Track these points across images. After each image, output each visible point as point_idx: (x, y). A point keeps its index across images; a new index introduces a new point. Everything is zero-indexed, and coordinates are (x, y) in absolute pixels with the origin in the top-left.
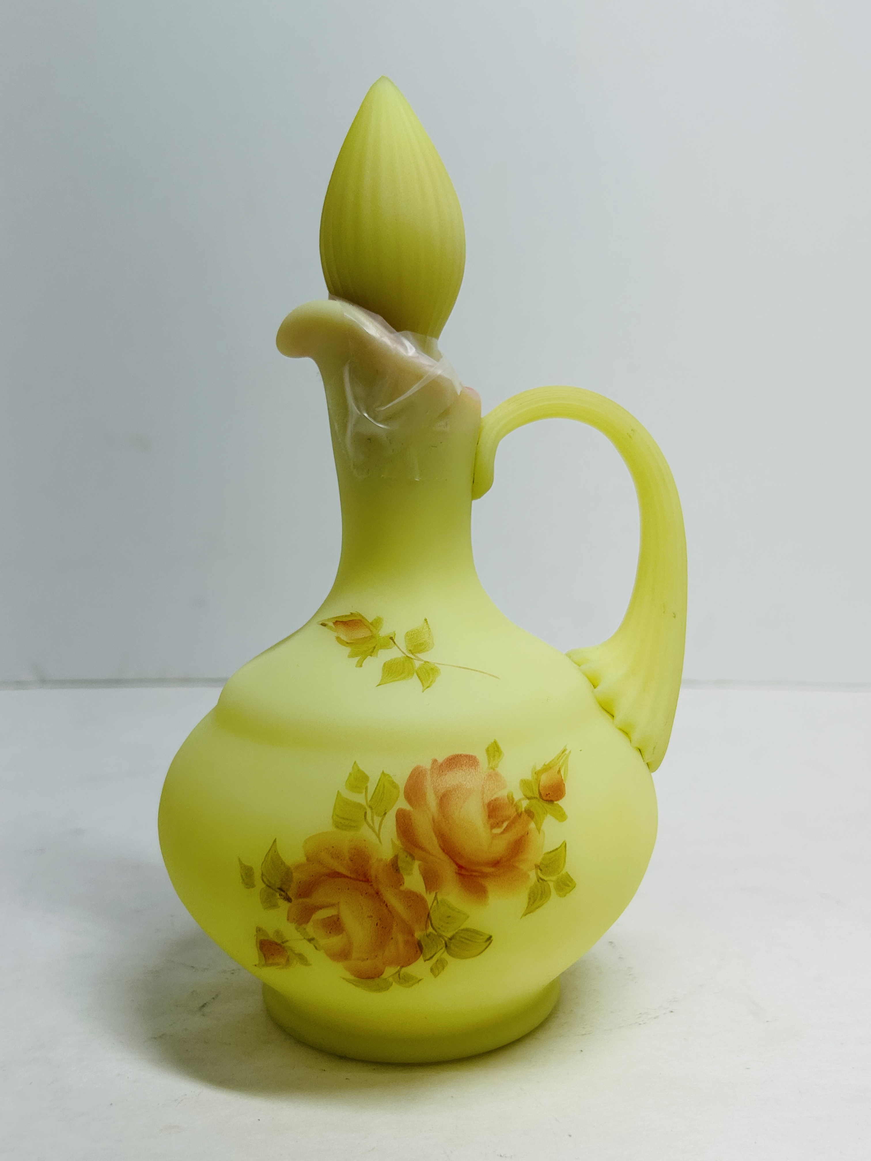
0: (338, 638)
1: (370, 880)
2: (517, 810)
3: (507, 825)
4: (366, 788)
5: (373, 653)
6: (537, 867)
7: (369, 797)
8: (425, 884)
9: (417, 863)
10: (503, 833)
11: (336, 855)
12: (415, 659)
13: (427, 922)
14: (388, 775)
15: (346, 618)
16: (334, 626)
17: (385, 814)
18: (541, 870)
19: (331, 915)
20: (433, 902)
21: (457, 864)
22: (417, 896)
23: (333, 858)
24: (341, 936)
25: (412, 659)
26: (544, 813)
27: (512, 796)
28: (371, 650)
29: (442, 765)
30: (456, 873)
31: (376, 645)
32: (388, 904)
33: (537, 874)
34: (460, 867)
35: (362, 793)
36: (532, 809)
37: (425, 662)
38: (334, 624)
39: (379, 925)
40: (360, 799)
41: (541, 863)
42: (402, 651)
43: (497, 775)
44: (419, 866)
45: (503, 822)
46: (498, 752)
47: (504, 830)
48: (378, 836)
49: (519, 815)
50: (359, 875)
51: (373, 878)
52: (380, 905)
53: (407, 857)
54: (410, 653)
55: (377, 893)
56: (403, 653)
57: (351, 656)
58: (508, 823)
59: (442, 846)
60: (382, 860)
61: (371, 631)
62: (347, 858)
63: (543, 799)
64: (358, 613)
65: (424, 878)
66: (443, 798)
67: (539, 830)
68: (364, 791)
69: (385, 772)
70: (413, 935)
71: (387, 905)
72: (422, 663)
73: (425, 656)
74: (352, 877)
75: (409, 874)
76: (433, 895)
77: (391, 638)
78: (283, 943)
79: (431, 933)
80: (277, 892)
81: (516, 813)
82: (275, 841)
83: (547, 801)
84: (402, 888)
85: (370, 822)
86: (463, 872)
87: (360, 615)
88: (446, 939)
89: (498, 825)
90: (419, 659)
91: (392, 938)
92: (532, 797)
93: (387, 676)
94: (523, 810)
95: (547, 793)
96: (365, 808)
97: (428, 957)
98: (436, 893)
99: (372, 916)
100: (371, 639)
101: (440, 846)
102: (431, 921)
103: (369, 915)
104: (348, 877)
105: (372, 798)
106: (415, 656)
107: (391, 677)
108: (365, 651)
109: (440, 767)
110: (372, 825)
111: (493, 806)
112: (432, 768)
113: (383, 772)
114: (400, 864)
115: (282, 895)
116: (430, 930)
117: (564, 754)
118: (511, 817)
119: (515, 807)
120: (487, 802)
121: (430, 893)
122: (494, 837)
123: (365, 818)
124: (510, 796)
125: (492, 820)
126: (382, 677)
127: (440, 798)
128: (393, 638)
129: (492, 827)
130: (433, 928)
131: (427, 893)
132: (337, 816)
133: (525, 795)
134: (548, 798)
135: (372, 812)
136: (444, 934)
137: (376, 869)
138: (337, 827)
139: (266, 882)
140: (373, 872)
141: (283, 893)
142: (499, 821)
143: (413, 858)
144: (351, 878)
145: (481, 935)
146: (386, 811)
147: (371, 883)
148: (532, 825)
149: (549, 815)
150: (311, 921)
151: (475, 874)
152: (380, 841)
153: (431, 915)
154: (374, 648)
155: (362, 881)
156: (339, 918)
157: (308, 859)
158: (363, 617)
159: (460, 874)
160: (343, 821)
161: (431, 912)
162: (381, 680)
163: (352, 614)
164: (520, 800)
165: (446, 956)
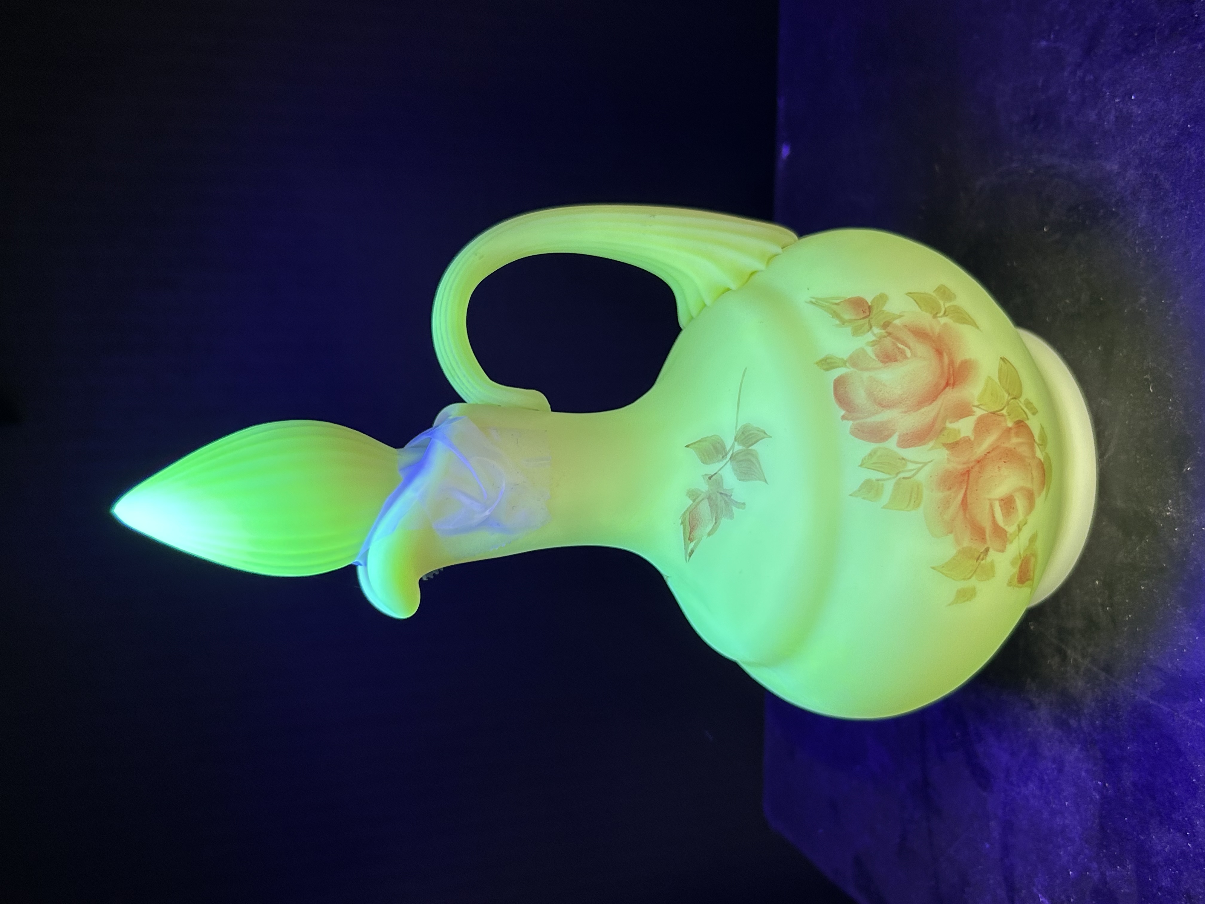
0: (709, 534)
1: (968, 470)
2: (885, 337)
3: (902, 344)
4: (878, 480)
5: (728, 494)
6: (935, 316)
7: (886, 476)
8: (967, 416)
9: (949, 425)
10: (909, 348)
11: (946, 503)
12: (733, 451)
13: (998, 415)
14: (862, 460)
15: (687, 528)
16: (694, 542)
17: (903, 459)
18: (937, 313)
19: (1000, 507)
20: (982, 409)
21: (945, 388)
22: (978, 423)
23: (948, 507)
24: (1016, 498)
25: (732, 454)
26: (883, 313)
27: (871, 342)
28: (725, 497)
29: (847, 411)
30: (953, 388)
31: (718, 492)
32: (988, 451)
33: (941, 317)
34: (947, 384)
35: (883, 484)
36: (882, 323)
37: (735, 440)
38: (692, 542)
39: (1005, 460)
40: (889, 487)
41: (931, 313)
42: (724, 465)
43: (851, 358)
44: (951, 422)
45: (899, 348)
46: (826, 360)
47: (906, 346)
48: (925, 464)
49: (889, 334)
50: (963, 480)
51: (965, 466)
52: (988, 459)
53: (944, 435)
54: (726, 457)
55: (979, 462)
56: (726, 464)
57: (731, 517)
58: (899, 343)
59: (929, 402)
60: (948, 459)
61: (703, 500)
62: (949, 493)
63: (869, 315)
64: (681, 517)
65: (961, 418)
66: (883, 405)
67: (900, 316)
68: (881, 483)
69: (860, 464)
70: (1010, 429)
71: (989, 453)
72: (736, 443)
73: (729, 442)
74: (965, 487)
75: (959, 431)
76: (975, 409)
77: (710, 478)
78: (1020, 558)
79: (1006, 412)
80: (980, 563)
81: (888, 337)
82: (933, 568)
83: (870, 312)
84: (972, 438)
85: (913, 472)
86: (951, 382)
87: (685, 513)
88: (1010, 398)
89: (902, 352)
90: (733, 446)
91: (1015, 448)
92: (869, 325)
93: (755, 475)
94: (883, 331)
95: (862, 312)
96: (900, 479)
97: (1025, 416)
98: (974, 406)
99: (999, 467)
100: (712, 499)
101: (931, 404)
102: (997, 411)
103: (997, 469)
104: (966, 491)
105: (889, 474)
106: (729, 451)
107: (756, 470)
108: (726, 502)
109: (849, 412)
110: (915, 471)
111: (884, 358)
112: (851, 419)
113: (861, 466)
114: (951, 441)
115: (983, 558)
116: (1004, 412)
117: (815, 302)
118: (893, 342)
119: (882, 338)
120: (881, 365)
121: (974, 412)
122: (914, 355)
123: (909, 478)
124: (871, 344)
125: (899, 358)
126: (756, 480)
127: (883, 409)
128: (710, 476)
129: (906, 357)
130: (1003, 409)
131: (974, 415)
132: (908, 505)
133: (868, 331)
134: (867, 311)
135: (903, 471)
136: (1006, 400)
137: (957, 464)
138: (918, 505)
139: (971, 574)
140: (960, 467)
141: (981, 557)
142: (899, 352)
143: (944, 429)
144: (967, 488)
145: (1001, 366)
146: (901, 458)
147: (970, 468)
148: (897, 322)
149: (884, 308)
150: (1004, 528)
151: (951, 372)
152: (931, 461)
153: (992, 411)
154: (721, 493)
155: (968, 476)
156: (1002, 500)
157: (951, 532)
158: (687, 510)
159: (954, 384)
160: (913, 500)
161: (990, 411)
162: (760, 480)
163: (682, 523)
164: (874, 335)
165: (1022, 399)
